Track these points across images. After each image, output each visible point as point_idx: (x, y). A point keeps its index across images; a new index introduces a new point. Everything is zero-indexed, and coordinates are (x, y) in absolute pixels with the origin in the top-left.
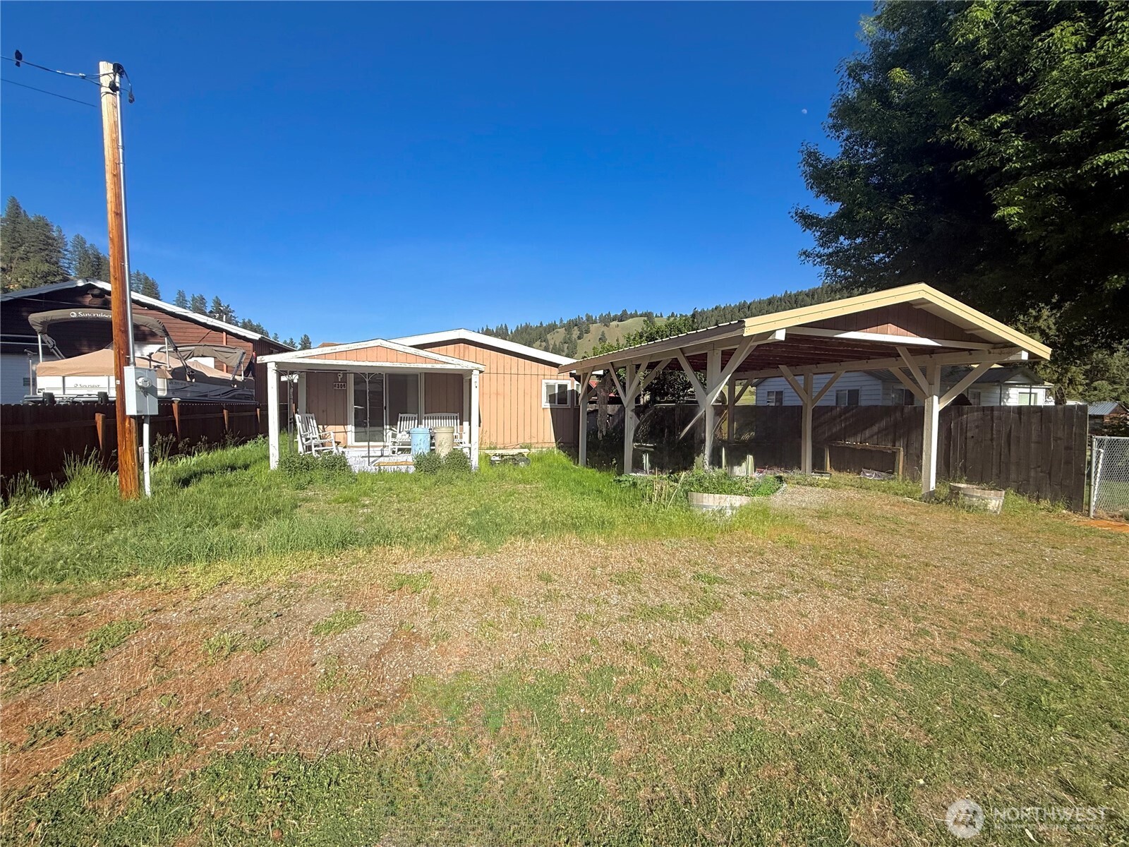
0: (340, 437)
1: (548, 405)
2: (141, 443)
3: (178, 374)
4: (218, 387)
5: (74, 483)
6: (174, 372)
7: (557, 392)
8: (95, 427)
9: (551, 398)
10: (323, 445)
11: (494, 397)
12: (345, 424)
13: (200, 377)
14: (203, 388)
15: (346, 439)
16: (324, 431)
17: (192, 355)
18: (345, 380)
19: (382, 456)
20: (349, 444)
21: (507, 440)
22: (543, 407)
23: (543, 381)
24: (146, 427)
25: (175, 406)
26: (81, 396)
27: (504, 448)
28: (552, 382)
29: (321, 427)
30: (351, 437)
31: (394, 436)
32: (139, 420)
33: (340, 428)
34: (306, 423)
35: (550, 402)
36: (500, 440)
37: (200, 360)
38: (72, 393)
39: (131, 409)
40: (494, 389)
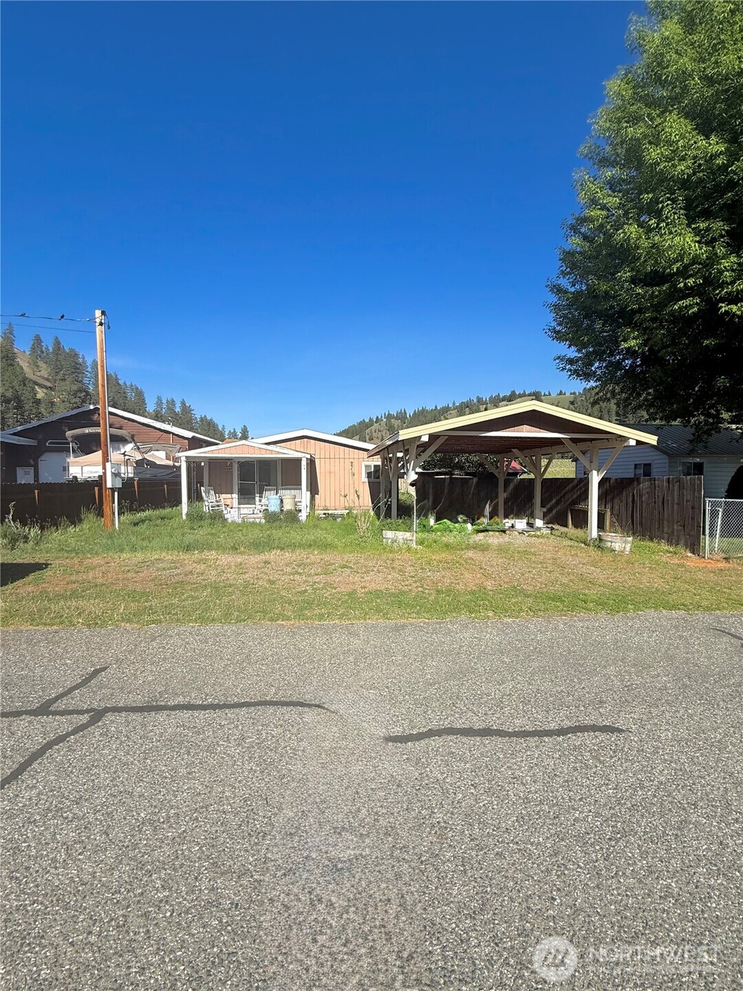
0: (228, 502)
1: (366, 480)
2: (114, 503)
3: (139, 463)
4: (164, 470)
5: (85, 522)
6: (137, 462)
7: (373, 470)
8: (95, 494)
9: (369, 475)
10: (218, 506)
11: (328, 475)
12: (232, 493)
13: (152, 464)
14: (155, 471)
15: (232, 503)
16: (219, 497)
17: (151, 450)
18: (231, 465)
19: (253, 513)
20: (234, 506)
21: (337, 504)
22: (363, 481)
23: (363, 463)
24: (116, 494)
25: (136, 483)
26: (90, 477)
27: (336, 509)
28: (367, 463)
29: (217, 495)
30: (235, 502)
31: (260, 501)
32: (113, 490)
33: (229, 496)
34: (208, 492)
35: (368, 477)
36: (333, 504)
37: (156, 453)
38: (86, 475)
39: (109, 485)
40: (328, 470)
